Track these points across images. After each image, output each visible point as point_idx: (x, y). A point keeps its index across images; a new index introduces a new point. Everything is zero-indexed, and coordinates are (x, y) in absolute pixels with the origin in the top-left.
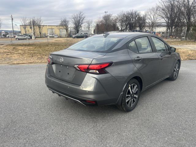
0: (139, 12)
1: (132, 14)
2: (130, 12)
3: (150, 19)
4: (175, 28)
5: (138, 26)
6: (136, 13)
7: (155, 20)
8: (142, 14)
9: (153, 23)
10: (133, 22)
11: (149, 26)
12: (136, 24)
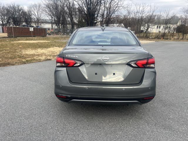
0: (22, 6)
1: (14, 7)
2: (11, 6)
3: (34, 15)
4: (61, 25)
5: (24, 22)
6: (19, 6)
7: (40, 16)
8: (26, 9)
9: (38, 20)
10: (17, 17)
11: (35, 22)
12: (21, 18)
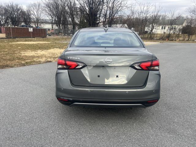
0: (20, 5)
1: (12, 7)
2: (10, 5)
3: (33, 15)
4: (62, 26)
5: (22, 22)
6: (17, 6)
7: (39, 16)
9: (38, 20)
10: (15, 17)
11: (34, 22)
12: (19, 18)
